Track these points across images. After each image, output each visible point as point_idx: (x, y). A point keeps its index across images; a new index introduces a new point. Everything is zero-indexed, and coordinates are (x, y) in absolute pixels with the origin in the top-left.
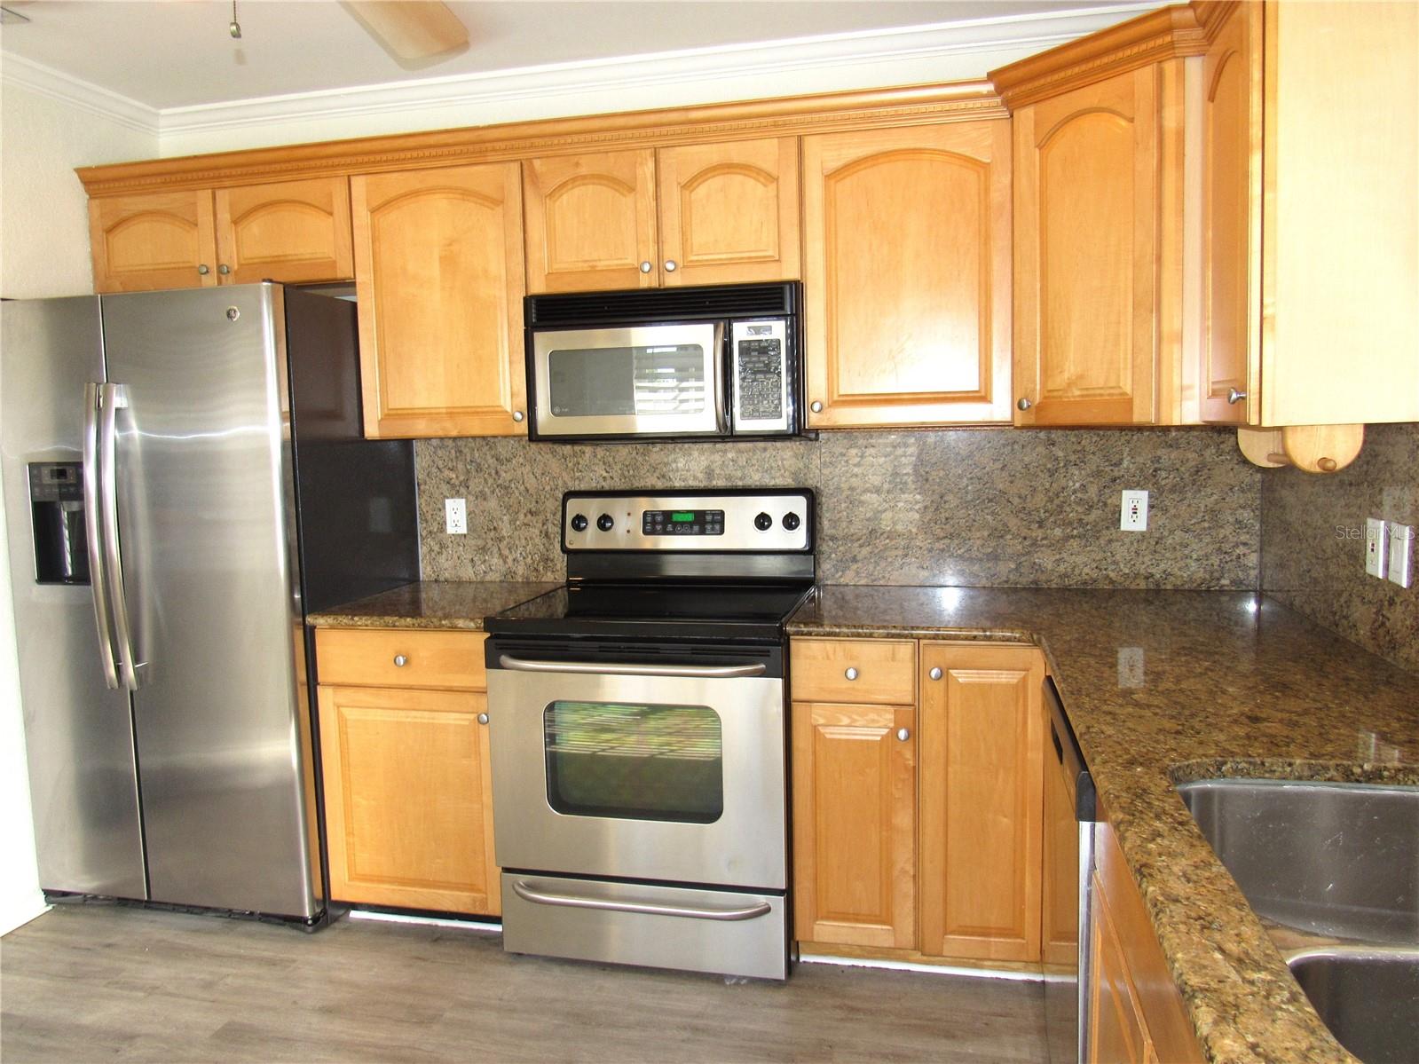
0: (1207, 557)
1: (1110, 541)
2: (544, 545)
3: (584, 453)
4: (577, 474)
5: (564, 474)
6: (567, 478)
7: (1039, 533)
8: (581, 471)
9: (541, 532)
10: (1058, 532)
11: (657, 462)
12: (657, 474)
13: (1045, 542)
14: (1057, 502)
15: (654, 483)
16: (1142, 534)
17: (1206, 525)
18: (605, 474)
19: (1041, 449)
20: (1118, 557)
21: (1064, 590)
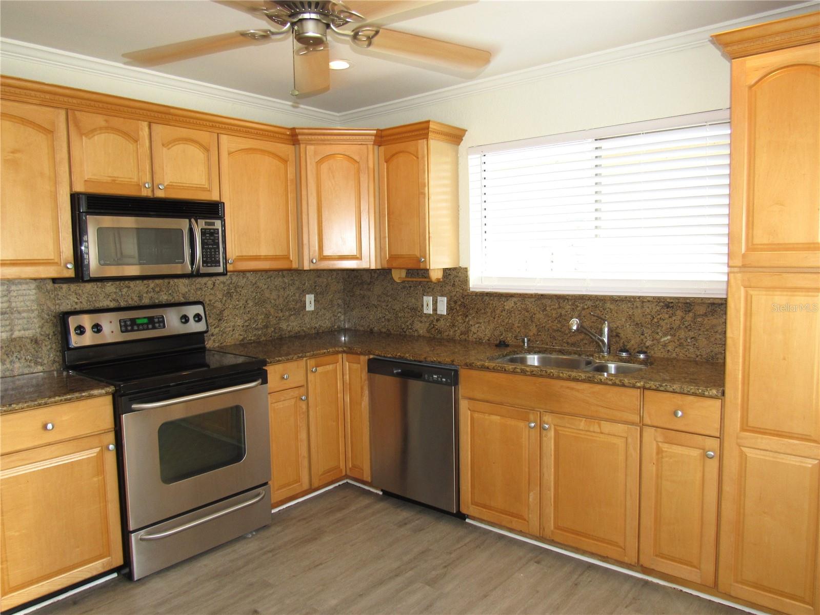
0: (331, 318)
1: (303, 315)
2: (34, 348)
3: (62, 288)
4: (57, 302)
5: (48, 302)
6: (49, 304)
7: (281, 315)
8: (60, 300)
9: (32, 341)
10: (287, 313)
11: (110, 292)
12: (110, 298)
13: (283, 318)
14: (286, 301)
15: (108, 304)
16: (313, 311)
17: (330, 306)
18: (76, 300)
19: (280, 279)
20: (306, 322)
21: (290, 337)
